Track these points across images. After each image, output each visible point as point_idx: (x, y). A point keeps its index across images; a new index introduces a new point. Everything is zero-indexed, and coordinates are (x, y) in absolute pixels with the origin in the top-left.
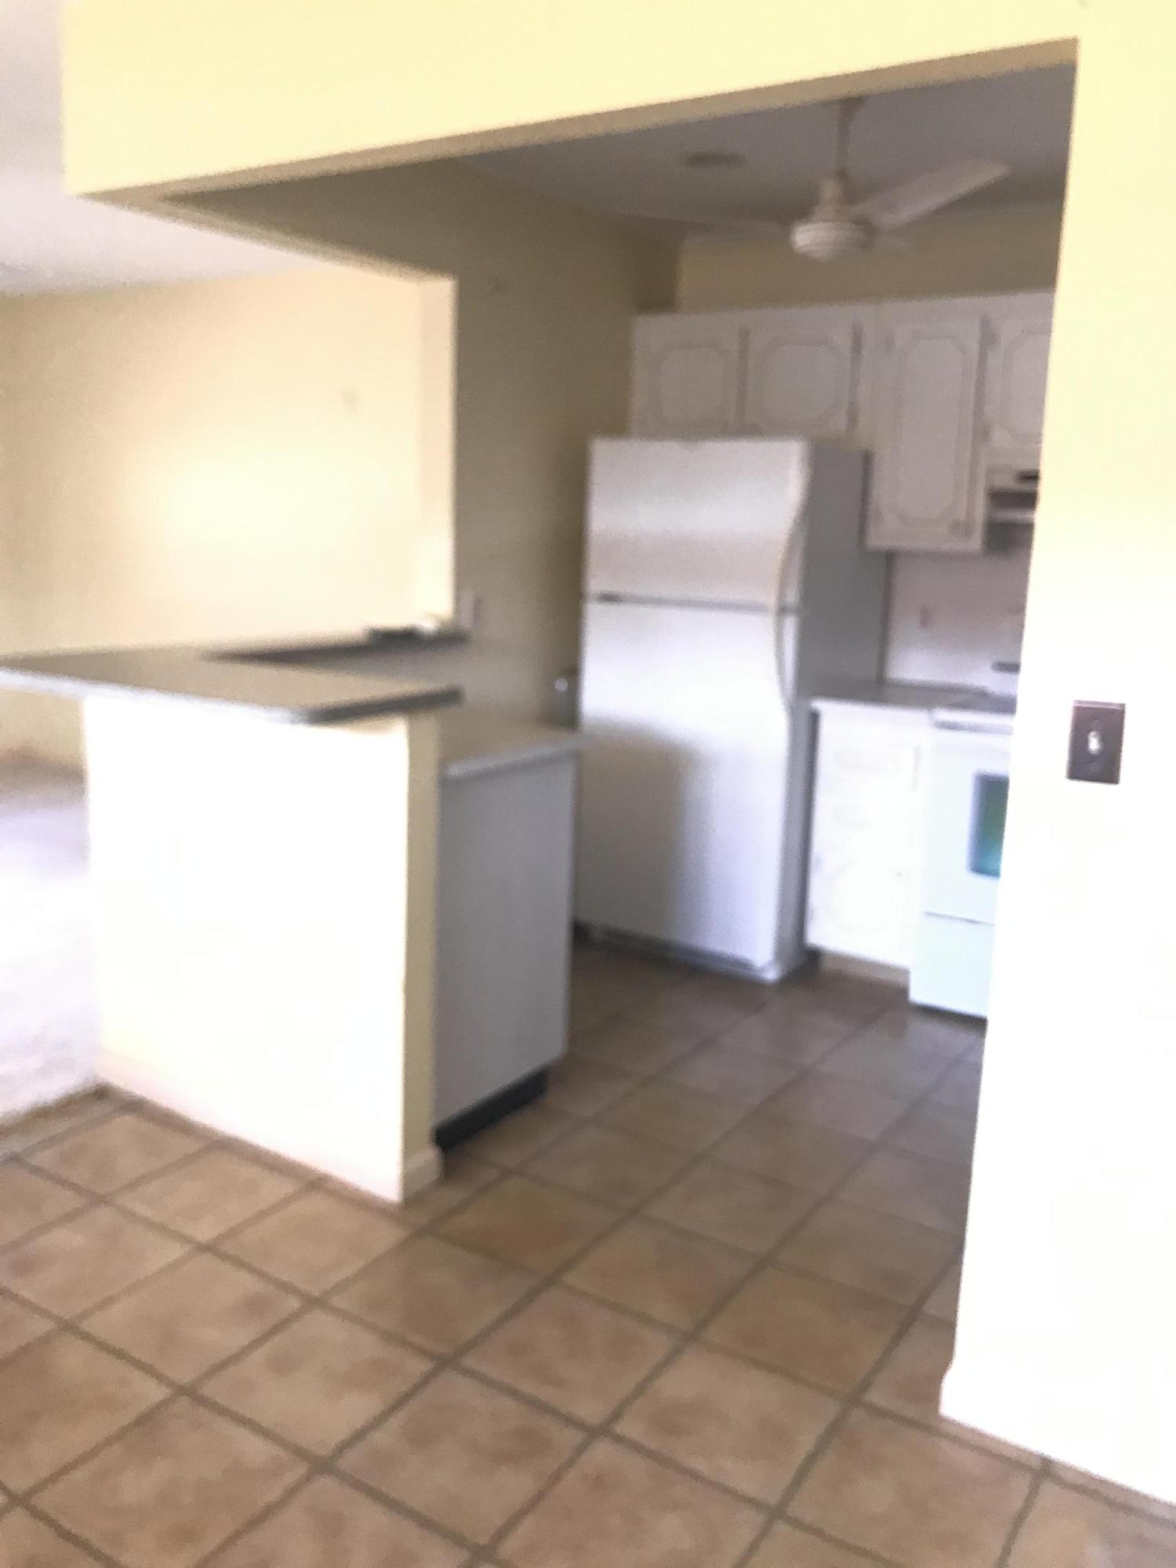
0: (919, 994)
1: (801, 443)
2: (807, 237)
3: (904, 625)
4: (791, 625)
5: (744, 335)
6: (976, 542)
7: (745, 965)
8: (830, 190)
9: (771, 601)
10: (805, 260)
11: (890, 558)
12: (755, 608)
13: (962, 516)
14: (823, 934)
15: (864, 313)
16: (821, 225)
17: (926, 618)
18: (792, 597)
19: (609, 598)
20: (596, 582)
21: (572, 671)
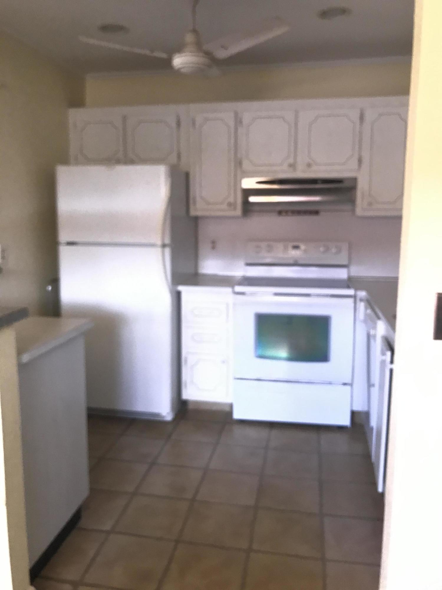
0: (237, 415)
1: (164, 166)
2: (178, 61)
3: (204, 248)
4: (168, 251)
5: (124, 119)
6: (239, 212)
7: (158, 415)
8: (189, 38)
9: (159, 243)
10: (178, 73)
11: (196, 219)
12: (153, 245)
13: (231, 200)
14: (189, 394)
15: (181, 109)
16: (187, 54)
17: (214, 245)
18: (167, 241)
19: (71, 244)
20: (63, 236)
21: (55, 281)
